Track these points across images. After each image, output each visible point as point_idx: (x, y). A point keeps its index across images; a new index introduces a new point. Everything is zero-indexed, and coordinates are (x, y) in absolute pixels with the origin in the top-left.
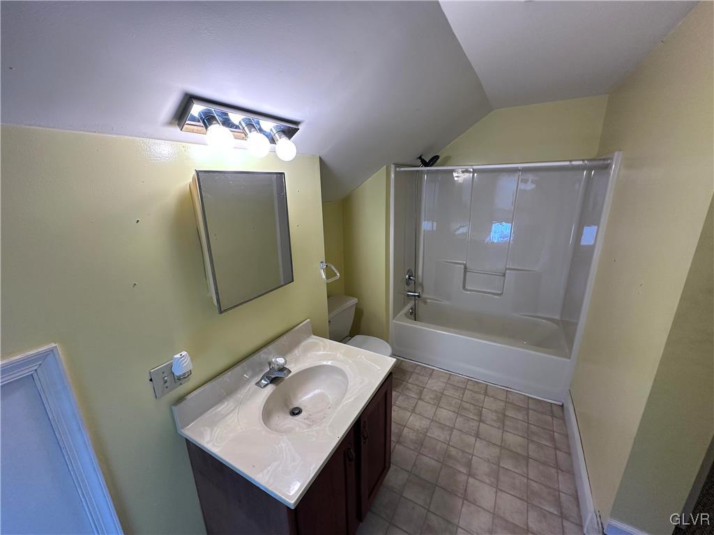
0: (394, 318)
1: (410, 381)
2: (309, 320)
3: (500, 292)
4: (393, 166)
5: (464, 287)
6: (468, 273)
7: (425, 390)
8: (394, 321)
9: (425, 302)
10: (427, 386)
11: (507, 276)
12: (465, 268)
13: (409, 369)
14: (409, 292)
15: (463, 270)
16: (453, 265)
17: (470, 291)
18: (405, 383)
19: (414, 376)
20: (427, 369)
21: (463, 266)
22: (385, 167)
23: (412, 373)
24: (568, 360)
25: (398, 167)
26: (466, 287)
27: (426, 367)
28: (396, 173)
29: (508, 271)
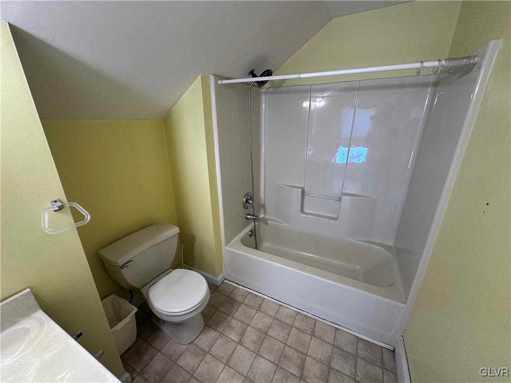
0: (226, 245)
1: (237, 315)
2: (28, 290)
3: (335, 216)
4: (212, 78)
5: (302, 211)
6: (306, 197)
7: (249, 328)
8: (227, 248)
9: (267, 224)
10: (252, 323)
11: (342, 201)
12: (303, 192)
13: (240, 299)
14: (248, 215)
15: (300, 194)
16: (291, 188)
17: (308, 214)
18: (229, 318)
19: (243, 307)
20: (258, 299)
21: (300, 190)
22: (200, 76)
23: (240, 304)
24: (404, 305)
25: (220, 79)
26: (304, 210)
27: (256, 296)
28: (217, 87)
29: (343, 197)
